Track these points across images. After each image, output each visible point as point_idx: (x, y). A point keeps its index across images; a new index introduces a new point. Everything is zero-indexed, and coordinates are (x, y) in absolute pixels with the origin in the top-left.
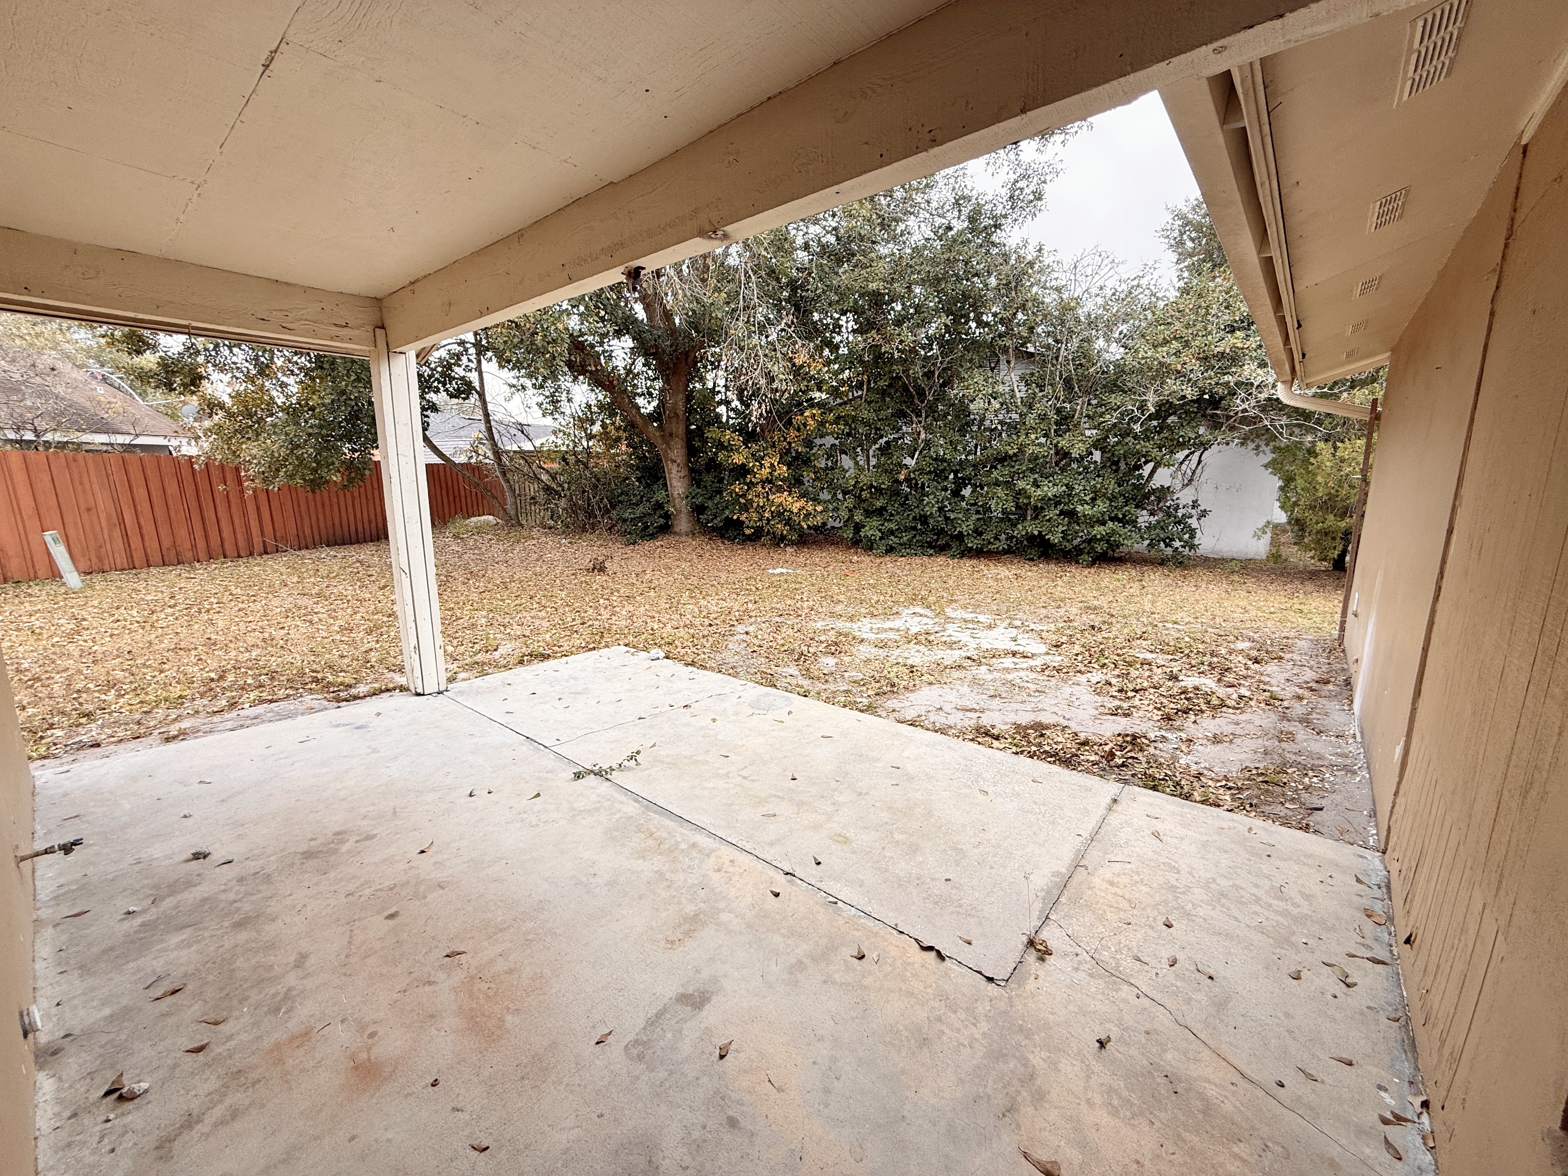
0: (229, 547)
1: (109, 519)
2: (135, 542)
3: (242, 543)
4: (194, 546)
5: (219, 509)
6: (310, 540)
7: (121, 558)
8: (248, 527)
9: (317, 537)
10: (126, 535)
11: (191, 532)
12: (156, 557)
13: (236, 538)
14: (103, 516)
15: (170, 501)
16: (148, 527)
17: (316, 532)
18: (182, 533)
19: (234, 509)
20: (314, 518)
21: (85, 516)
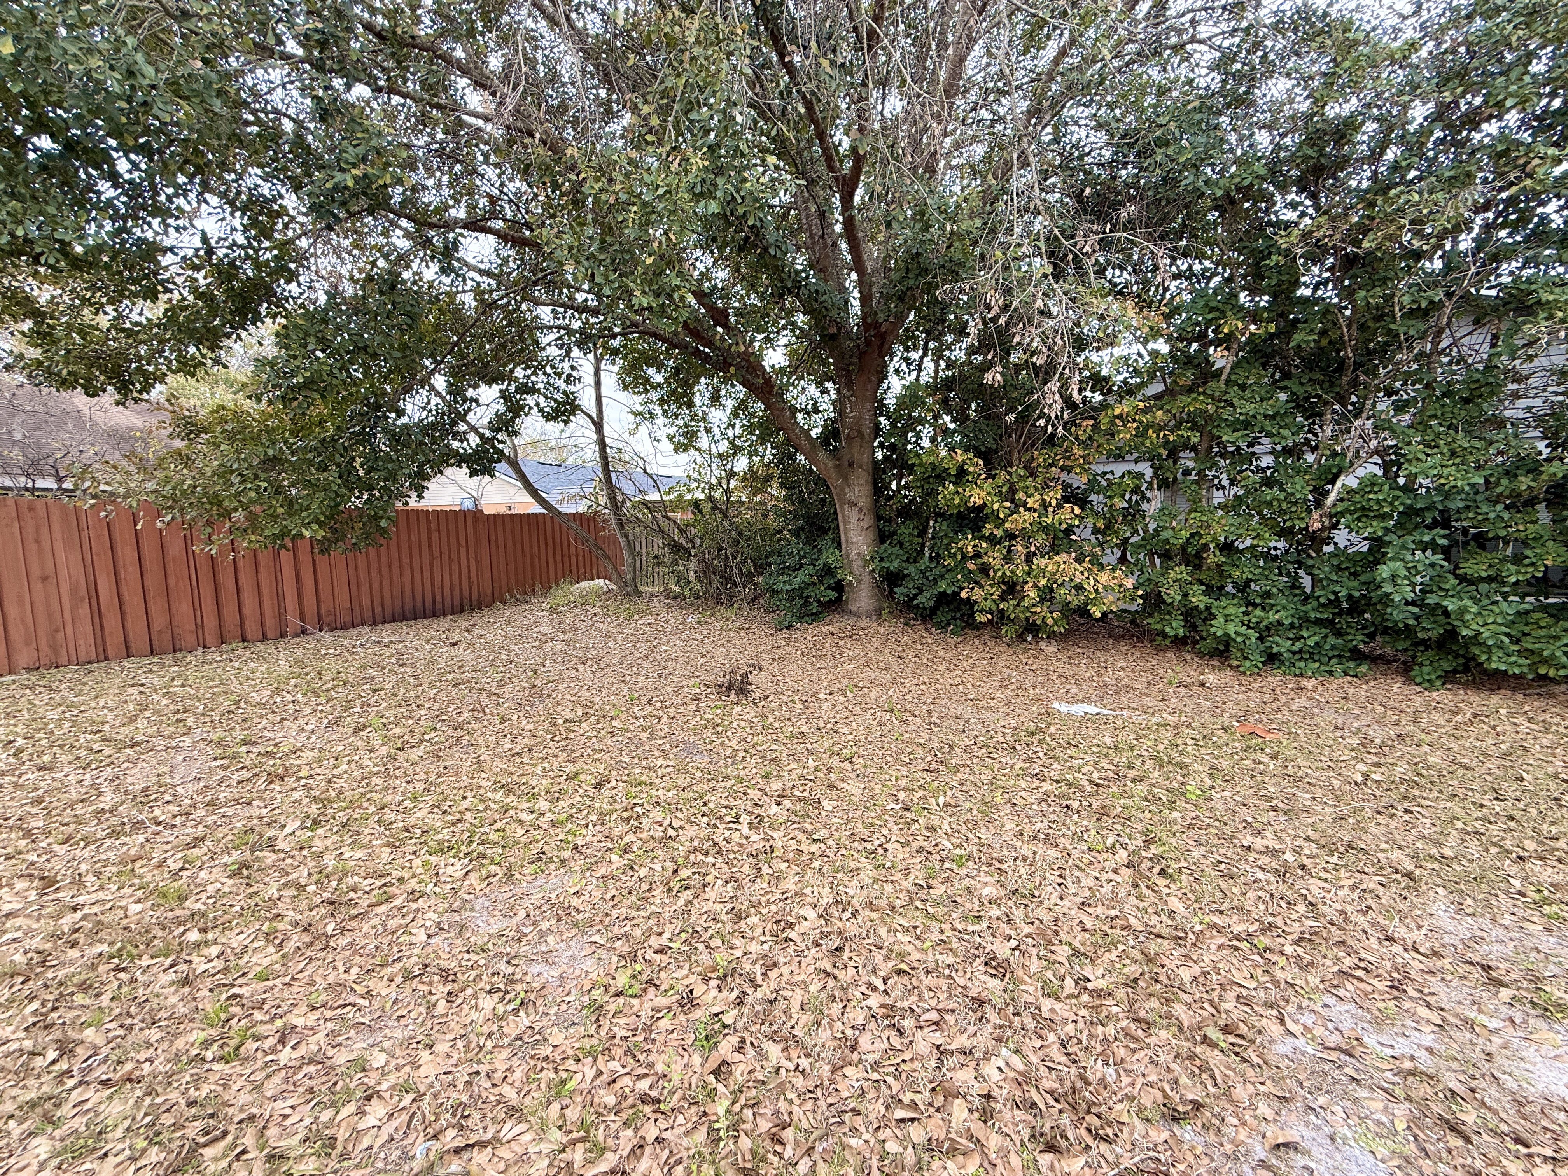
0: (252, 627)
1: (74, 591)
2: (112, 621)
3: (270, 622)
4: (199, 627)
5: (242, 575)
6: (368, 614)
7: (86, 645)
8: (280, 598)
9: (378, 610)
10: (97, 613)
11: (197, 608)
12: (140, 641)
13: (262, 614)
14: (65, 588)
15: (170, 566)
16: (134, 601)
17: (377, 601)
18: (184, 608)
19: (263, 575)
20: (376, 585)
21: (38, 587)
